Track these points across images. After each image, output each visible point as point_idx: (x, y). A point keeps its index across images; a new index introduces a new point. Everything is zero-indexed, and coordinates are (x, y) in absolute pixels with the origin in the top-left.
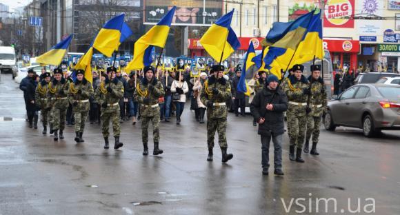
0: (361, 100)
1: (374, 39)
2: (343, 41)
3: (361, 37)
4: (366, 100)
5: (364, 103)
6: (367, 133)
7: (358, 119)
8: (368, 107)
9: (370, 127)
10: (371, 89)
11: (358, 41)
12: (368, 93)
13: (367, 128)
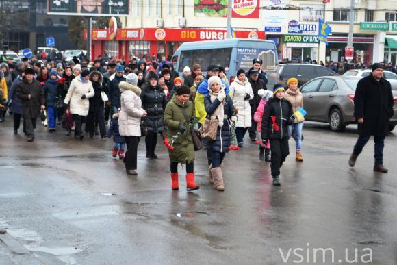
0: (327, 93)
1: (279, 30)
2: (249, 32)
3: (266, 28)
4: (333, 93)
5: (331, 96)
6: (334, 127)
7: (324, 112)
8: (336, 101)
9: (338, 121)
10: (338, 82)
11: (263, 33)
12: (334, 86)
13: (335, 121)
